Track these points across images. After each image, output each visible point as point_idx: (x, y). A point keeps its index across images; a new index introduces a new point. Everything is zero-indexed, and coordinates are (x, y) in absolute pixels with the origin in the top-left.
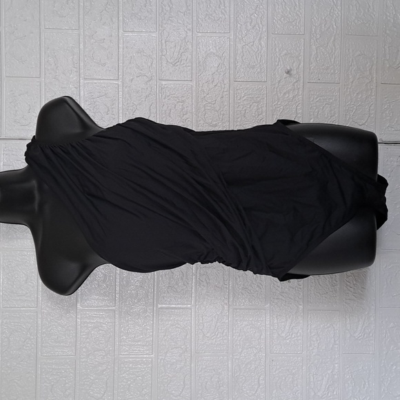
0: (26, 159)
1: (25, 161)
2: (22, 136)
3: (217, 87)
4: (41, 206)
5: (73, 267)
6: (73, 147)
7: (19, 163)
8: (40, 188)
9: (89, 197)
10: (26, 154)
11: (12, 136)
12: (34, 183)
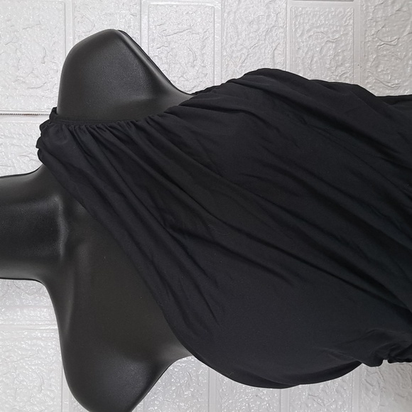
0: (39, 154)
1: (36, 157)
2: (31, 109)
3: (401, 13)
4: (71, 248)
5: (133, 370)
6: (138, 127)
7: (25, 161)
8: (69, 213)
9: (176, 235)
10: (40, 144)
11: (11, 110)
12: (56, 201)
